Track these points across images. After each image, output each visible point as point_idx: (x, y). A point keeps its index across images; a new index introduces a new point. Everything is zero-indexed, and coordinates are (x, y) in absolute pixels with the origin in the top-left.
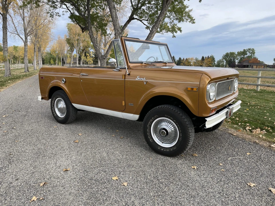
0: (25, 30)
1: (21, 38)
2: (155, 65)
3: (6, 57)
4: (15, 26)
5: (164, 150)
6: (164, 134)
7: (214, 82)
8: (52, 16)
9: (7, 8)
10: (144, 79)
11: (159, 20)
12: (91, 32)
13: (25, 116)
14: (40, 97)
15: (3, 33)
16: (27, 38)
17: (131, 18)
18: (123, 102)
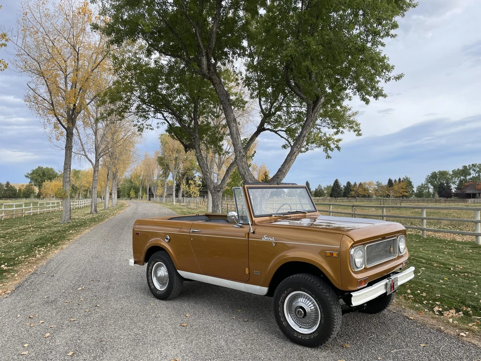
0: (97, 148)
1: (90, 161)
2: (289, 217)
3: (66, 192)
4: (81, 142)
5: (302, 337)
6: (302, 315)
7: (361, 244)
8: (141, 130)
9: (74, 120)
10: (272, 240)
11: (303, 135)
12: (198, 151)
13: (108, 288)
14: (132, 261)
15: (66, 155)
16: (98, 160)
17: (261, 129)
18: (247, 269)
